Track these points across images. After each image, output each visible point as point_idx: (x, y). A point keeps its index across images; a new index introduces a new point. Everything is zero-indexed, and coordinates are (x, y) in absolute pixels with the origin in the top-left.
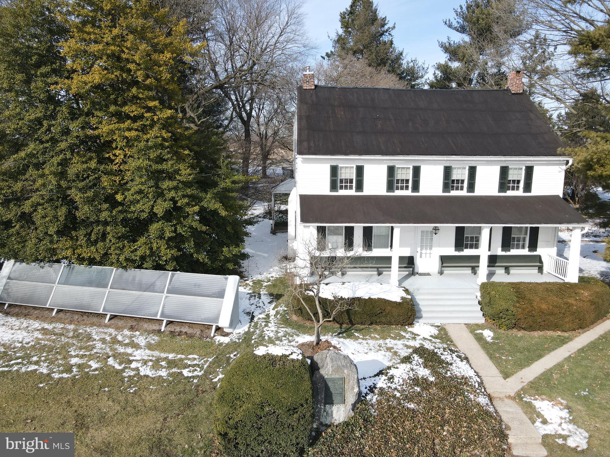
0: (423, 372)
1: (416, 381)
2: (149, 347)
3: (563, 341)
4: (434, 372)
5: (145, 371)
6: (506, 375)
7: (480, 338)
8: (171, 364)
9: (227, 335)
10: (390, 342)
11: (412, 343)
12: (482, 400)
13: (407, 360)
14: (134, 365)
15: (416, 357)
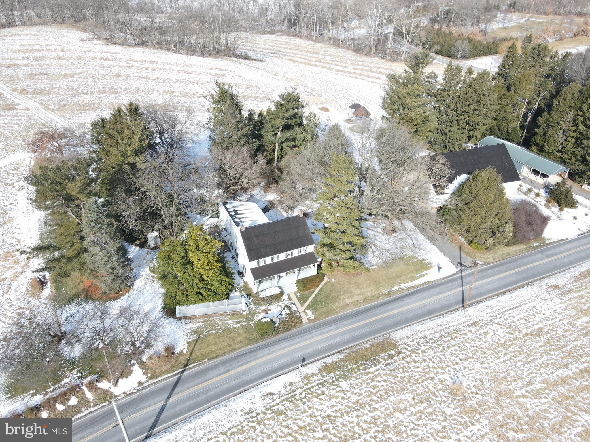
0: (288, 311)
1: (287, 314)
2: (230, 319)
3: (313, 292)
4: (290, 311)
5: (235, 326)
6: (302, 306)
7: (297, 296)
8: (239, 322)
9: (245, 311)
10: (280, 304)
11: (284, 302)
12: (298, 314)
13: (284, 309)
14: (232, 325)
15: (286, 308)
